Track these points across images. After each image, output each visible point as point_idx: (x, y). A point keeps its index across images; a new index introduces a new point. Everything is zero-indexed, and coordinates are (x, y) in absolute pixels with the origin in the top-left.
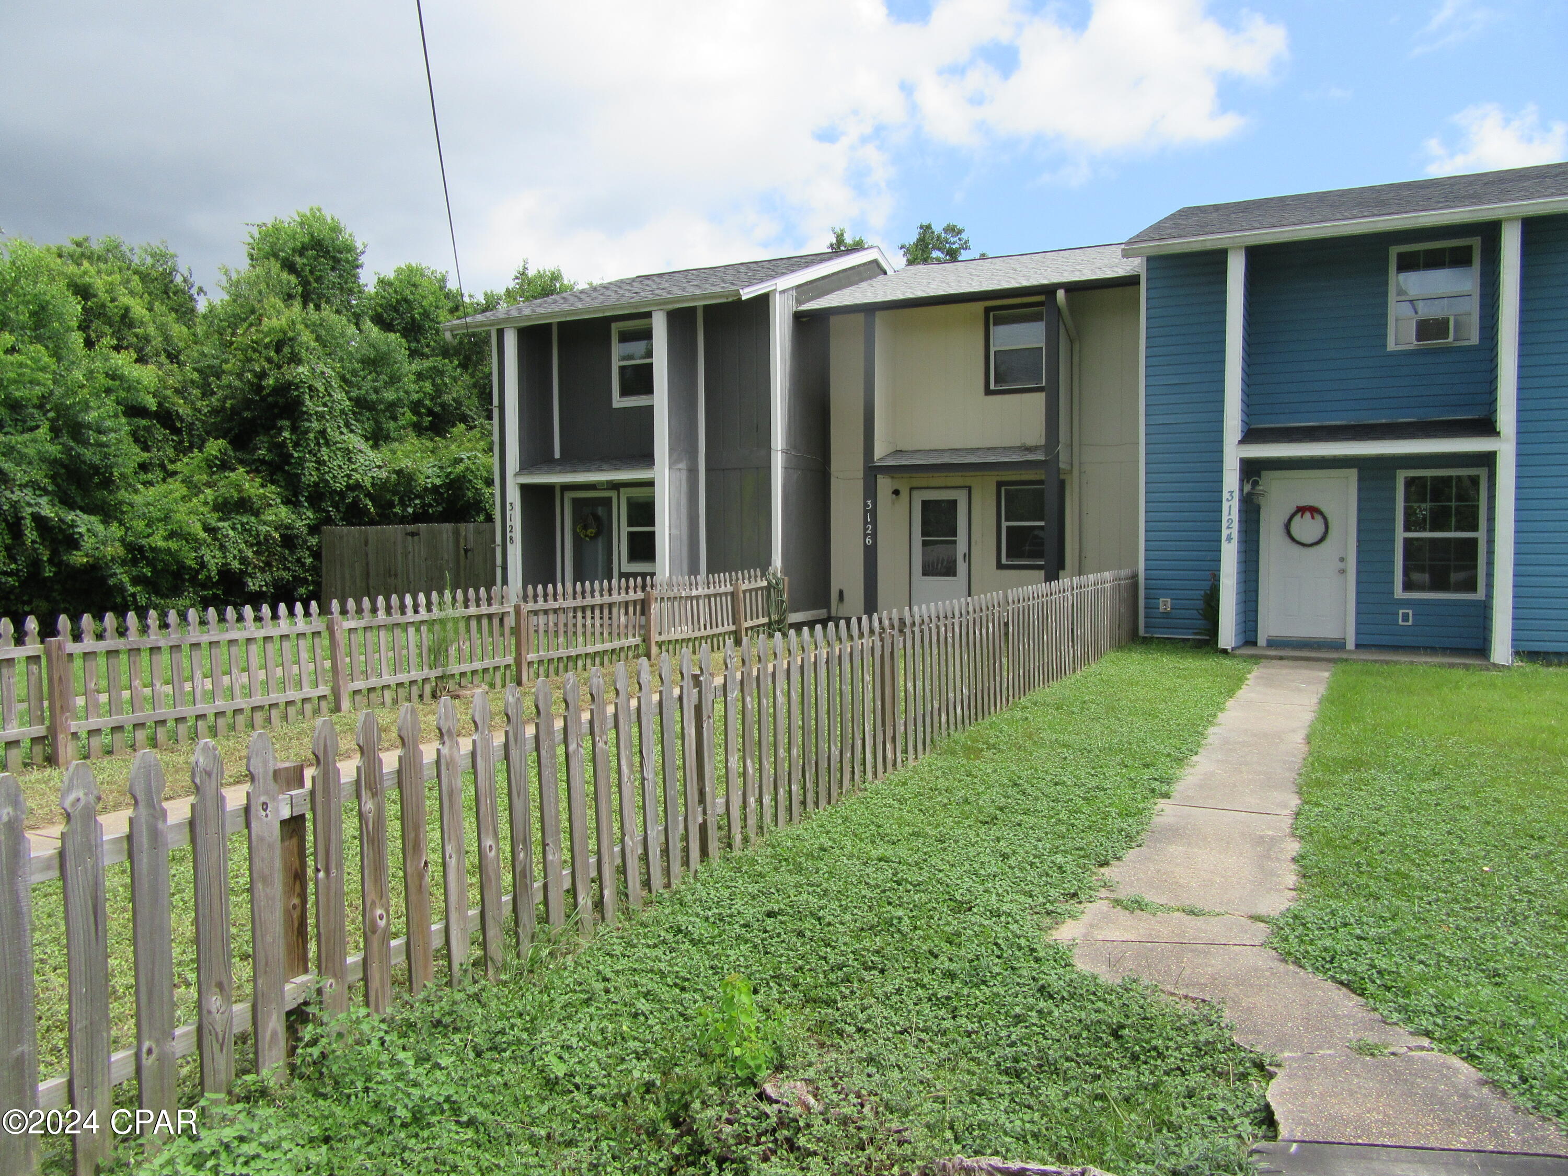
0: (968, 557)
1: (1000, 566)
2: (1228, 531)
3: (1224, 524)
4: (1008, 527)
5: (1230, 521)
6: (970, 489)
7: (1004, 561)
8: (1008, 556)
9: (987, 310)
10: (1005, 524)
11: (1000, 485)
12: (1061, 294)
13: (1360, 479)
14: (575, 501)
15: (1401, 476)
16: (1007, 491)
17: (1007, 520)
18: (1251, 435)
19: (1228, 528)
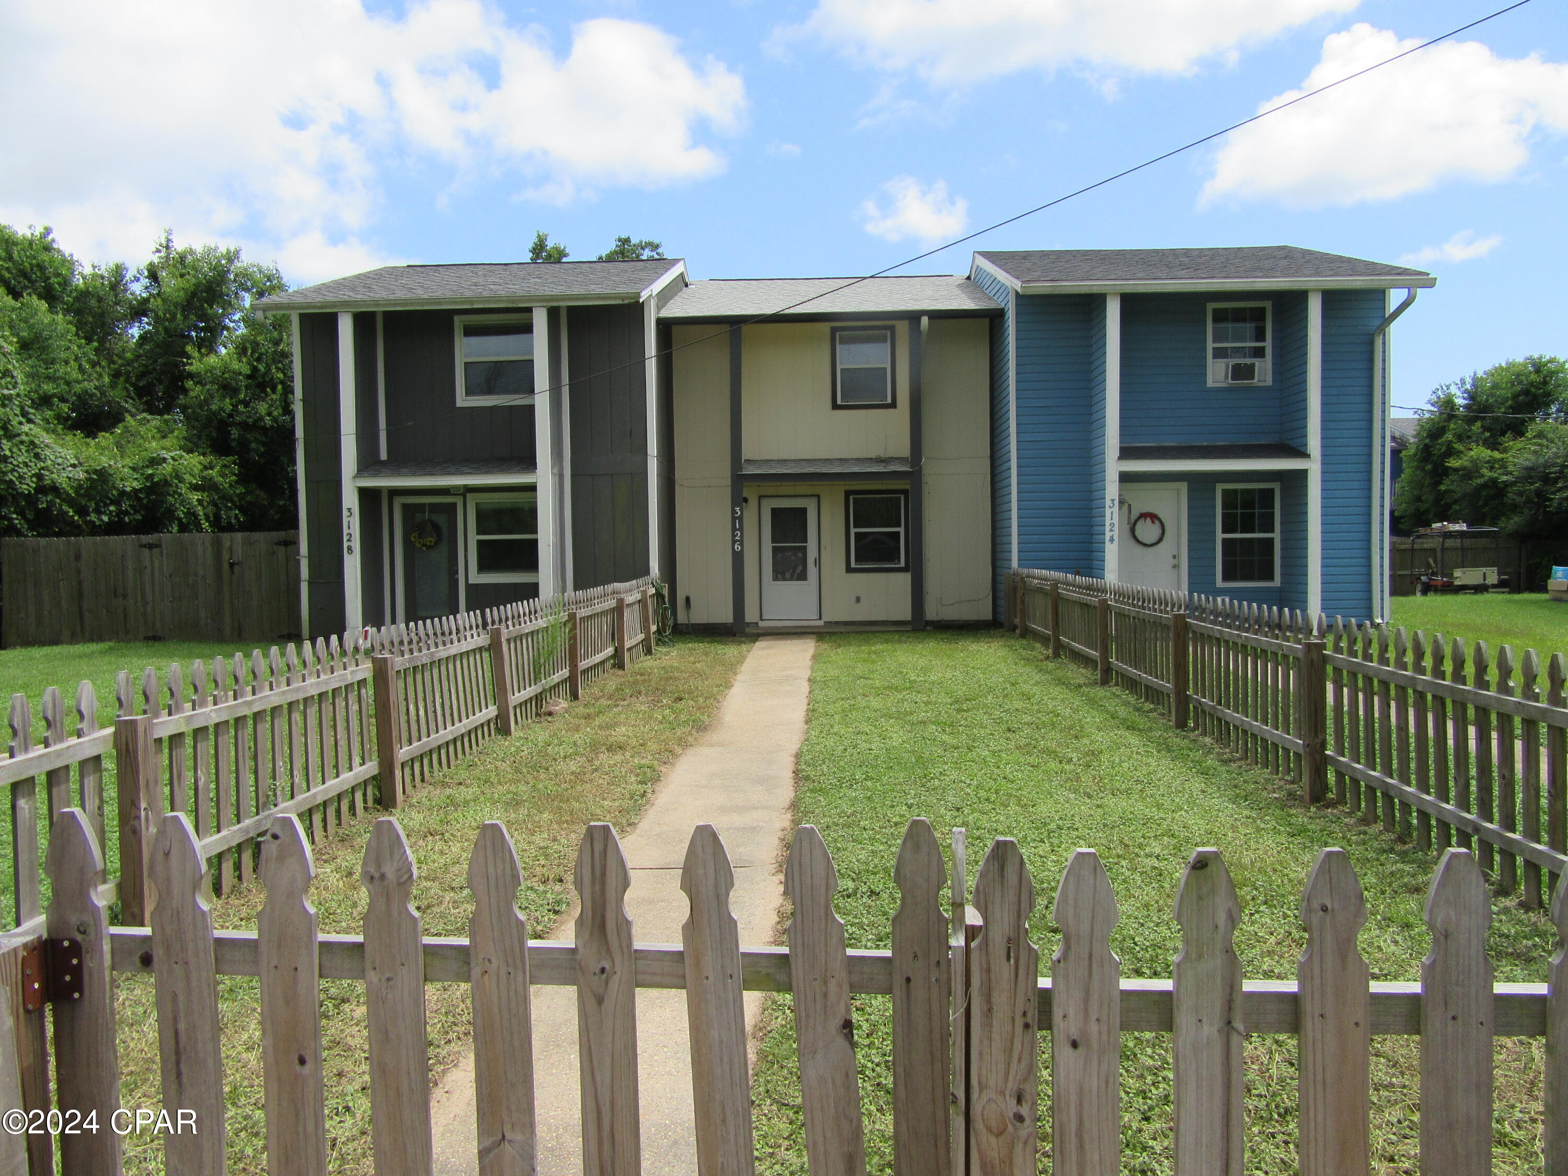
0: (818, 562)
1: (849, 570)
2: (1111, 534)
3: (1108, 528)
4: (856, 534)
5: (1112, 525)
6: (818, 497)
7: (853, 565)
8: (857, 560)
9: (834, 331)
10: (853, 531)
11: (848, 494)
12: (925, 320)
13: (1189, 491)
14: (405, 507)
15: (1220, 488)
16: (855, 501)
17: (855, 527)
18: (1126, 453)
19: (1111, 530)
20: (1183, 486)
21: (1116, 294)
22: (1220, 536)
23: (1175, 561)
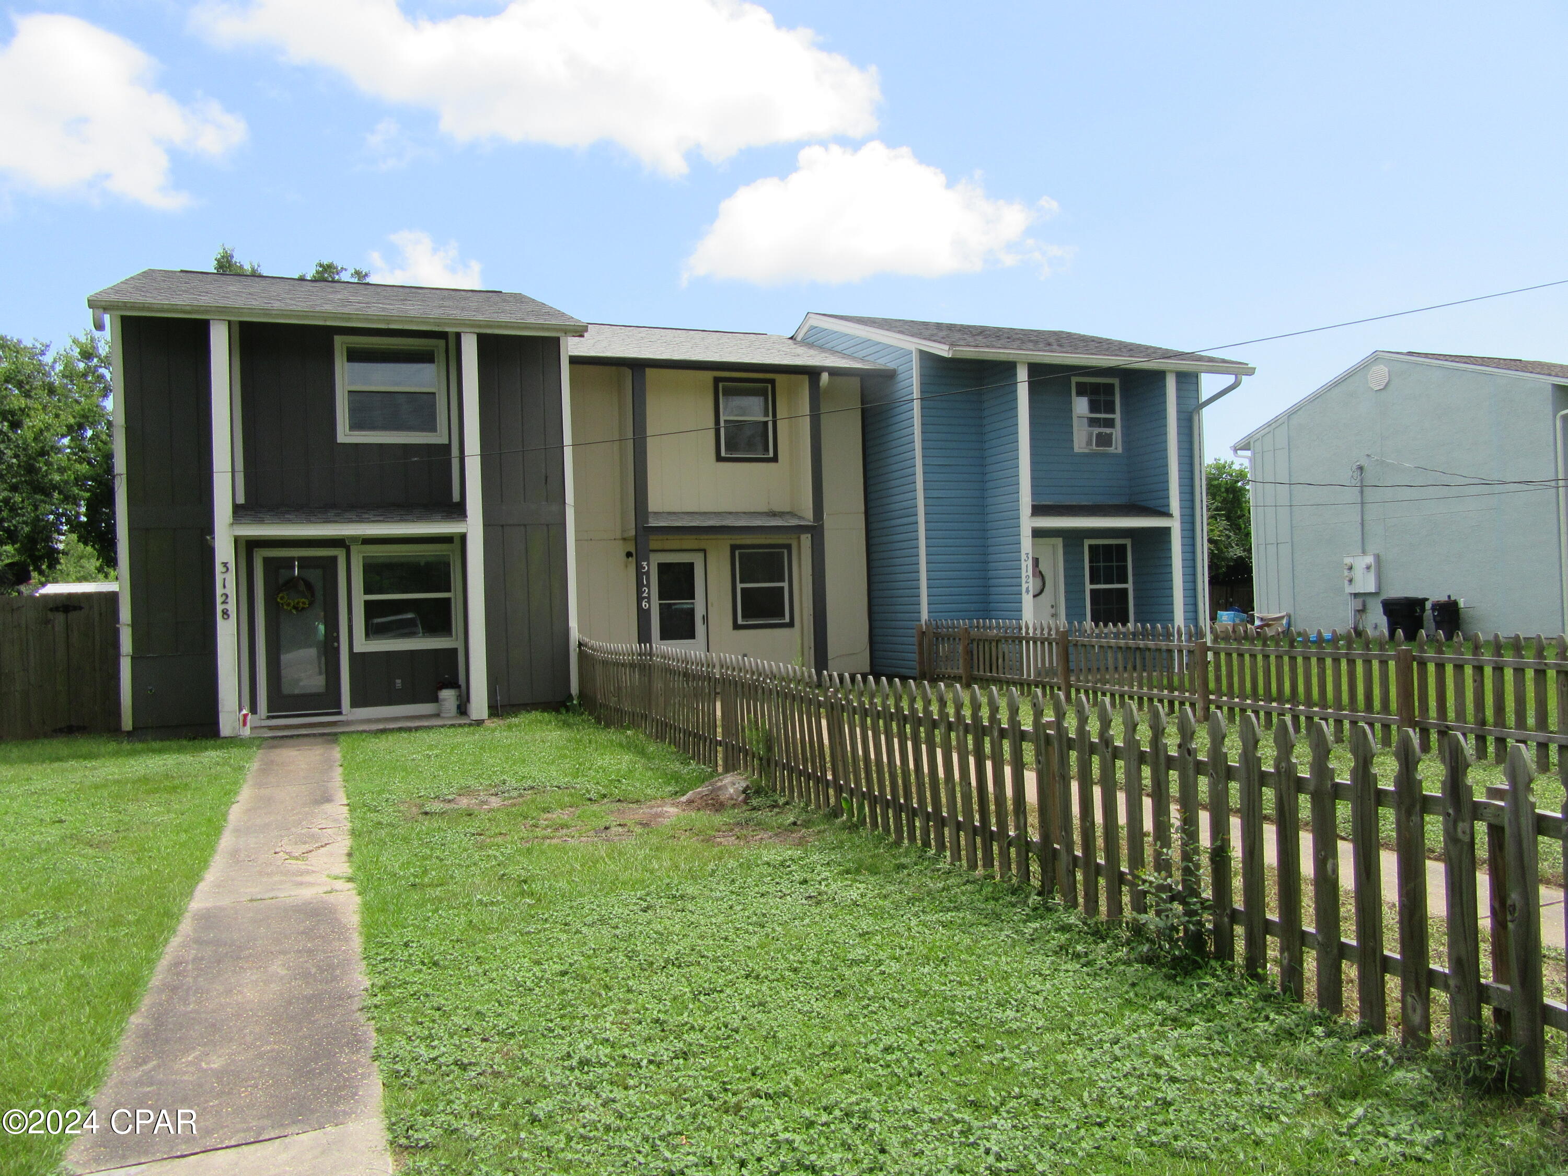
0: (706, 619)
1: (736, 627)
2: (1026, 585)
3: (1024, 580)
4: (742, 589)
5: (1027, 576)
6: (704, 551)
7: (740, 621)
8: (743, 617)
9: (717, 380)
10: (739, 586)
11: (733, 548)
12: (825, 377)
13: (1065, 546)
14: (267, 561)
15: (1087, 543)
16: (742, 556)
17: (741, 582)
18: (1033, 511)
19: (1027, 582)
20: (1059, 542)
21: (1024, 363)
22: (1088, 587)
23: (1053, 611)
